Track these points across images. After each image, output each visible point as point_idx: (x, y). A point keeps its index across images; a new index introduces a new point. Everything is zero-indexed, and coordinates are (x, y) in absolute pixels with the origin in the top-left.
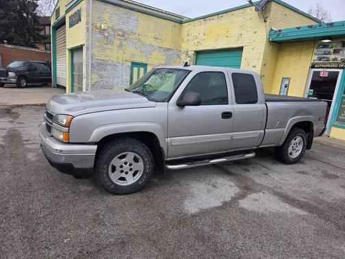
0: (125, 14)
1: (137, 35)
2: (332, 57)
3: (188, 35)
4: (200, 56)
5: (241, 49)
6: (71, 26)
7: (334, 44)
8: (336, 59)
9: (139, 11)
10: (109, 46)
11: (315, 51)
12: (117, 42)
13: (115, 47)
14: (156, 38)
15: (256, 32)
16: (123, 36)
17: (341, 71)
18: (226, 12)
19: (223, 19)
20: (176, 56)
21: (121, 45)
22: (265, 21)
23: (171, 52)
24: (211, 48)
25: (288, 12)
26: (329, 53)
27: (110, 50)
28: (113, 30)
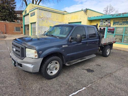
1: (51, 19)
2: (104, 24)
3: (66, 18)
6: (31, 16)
7: (104, 21)
8: (104, 25)
9: (51, 12)
10: (43, 22)
11: (100, 22)
12: (46, 21)
14: (57, 19)
15: (84, 18)
16: (47, 19)
17: (106, 28)
22: (86, 15)
25: (93, 12)
26: (103, 23)
28: (44, 18)
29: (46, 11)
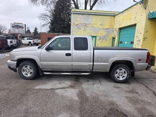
0: (87, 17)
1: (92, 25)
3: (117, 21)
4: (121, 30)
5: (135, 25)
9: (92, 15)
10: (80, 30)
12: (83, 29)
13: (82, 31)
14: (101, 25)
15: (142, 15)
16: (85, 26)
18: (130, 8)
19: (129, 11)
20: (112, 31)
21: (85, 29)
22: (146, 9)
23: (109, 30)
24: (124, 26)
27: (80, 32)
28: (81, 24)
29: (85, 14)
